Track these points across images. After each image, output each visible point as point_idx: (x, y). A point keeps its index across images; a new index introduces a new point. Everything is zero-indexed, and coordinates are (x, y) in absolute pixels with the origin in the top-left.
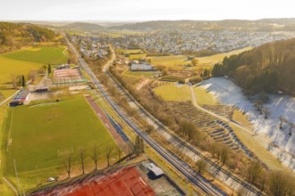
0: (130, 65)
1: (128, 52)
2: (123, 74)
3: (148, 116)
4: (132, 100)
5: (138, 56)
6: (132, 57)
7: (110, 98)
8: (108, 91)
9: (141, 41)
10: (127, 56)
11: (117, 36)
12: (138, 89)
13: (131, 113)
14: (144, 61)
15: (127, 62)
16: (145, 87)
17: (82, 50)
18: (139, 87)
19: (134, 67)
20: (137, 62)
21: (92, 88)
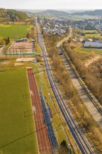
0: (84, 42)
1: (85, 31)
2: (75, 50)
3: (91, 99)
4: (77, 77)
5: (92, 36)
6: (87, 36)
7: (51, 72)
8: (53, 64)
9: (98, 23)
10: (83, 35)
11: (77, 20)
12: (87, 65)
13: (69, 94)
14: (97, 39)
15: (81, 40)
16: (94, 64)
17: (45, 28)
18: (87, 64)
19: (87, 44)
20: (91, 40)
21: (38, 61)
